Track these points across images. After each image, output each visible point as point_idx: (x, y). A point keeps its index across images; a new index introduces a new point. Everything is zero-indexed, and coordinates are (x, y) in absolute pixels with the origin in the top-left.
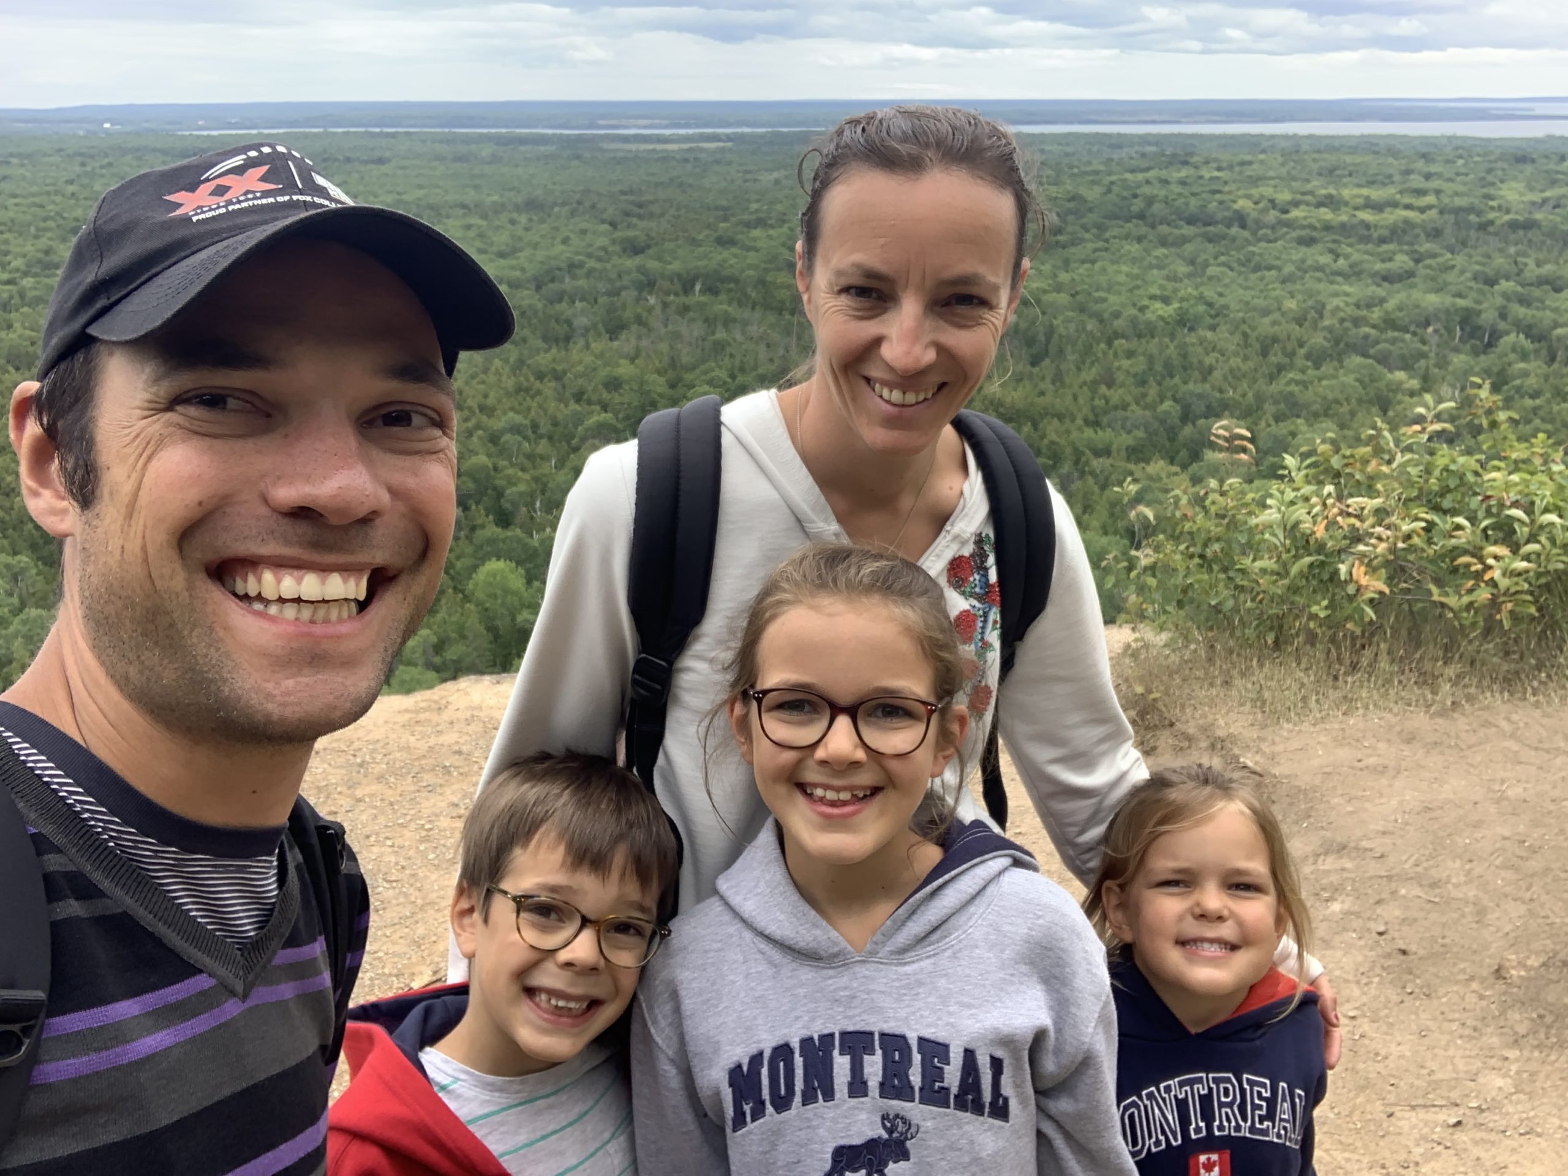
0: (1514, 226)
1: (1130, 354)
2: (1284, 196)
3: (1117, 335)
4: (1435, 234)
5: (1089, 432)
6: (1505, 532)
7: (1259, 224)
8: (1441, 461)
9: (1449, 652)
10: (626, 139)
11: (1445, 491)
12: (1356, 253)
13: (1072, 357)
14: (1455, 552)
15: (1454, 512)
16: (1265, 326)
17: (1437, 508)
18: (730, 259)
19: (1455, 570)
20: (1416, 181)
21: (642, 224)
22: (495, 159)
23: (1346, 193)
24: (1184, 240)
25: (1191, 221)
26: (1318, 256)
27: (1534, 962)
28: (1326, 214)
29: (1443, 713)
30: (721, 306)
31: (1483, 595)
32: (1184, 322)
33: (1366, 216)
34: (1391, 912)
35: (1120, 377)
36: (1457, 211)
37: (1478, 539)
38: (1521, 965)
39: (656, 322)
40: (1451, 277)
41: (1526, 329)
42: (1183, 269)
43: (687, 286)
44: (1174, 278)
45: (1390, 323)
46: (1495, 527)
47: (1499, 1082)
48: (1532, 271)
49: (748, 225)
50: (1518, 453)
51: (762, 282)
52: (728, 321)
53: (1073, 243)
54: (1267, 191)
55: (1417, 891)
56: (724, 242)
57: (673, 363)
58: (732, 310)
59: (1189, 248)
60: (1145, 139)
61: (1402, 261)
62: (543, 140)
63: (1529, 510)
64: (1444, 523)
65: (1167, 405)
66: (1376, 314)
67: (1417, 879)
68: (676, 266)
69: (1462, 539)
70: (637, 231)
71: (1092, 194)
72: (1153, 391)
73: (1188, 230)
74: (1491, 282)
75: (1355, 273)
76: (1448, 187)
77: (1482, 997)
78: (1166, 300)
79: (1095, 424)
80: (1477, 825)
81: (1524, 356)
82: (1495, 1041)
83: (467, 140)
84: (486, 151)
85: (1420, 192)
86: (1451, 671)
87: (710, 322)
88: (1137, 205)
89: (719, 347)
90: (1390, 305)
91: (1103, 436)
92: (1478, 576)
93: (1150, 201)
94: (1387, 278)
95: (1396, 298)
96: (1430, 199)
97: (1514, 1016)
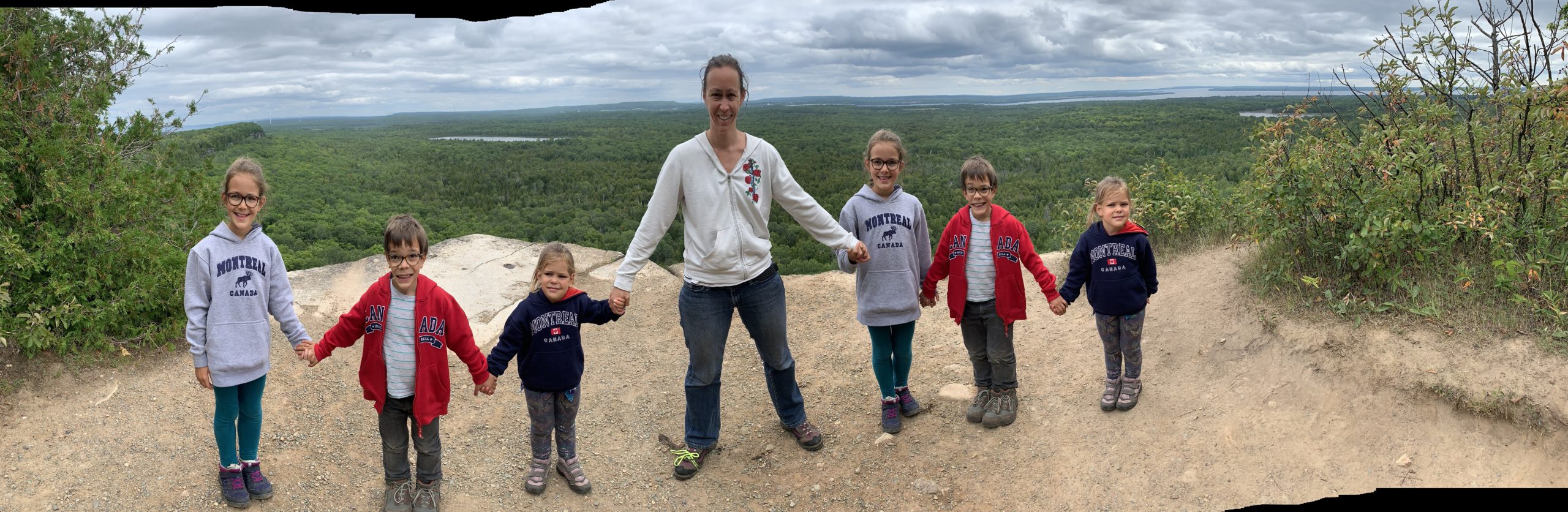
0: (1163, 123)
1: (1065, 168)
2: (1103, 118)
3: (1060, 162)
4: (1144, 127)
5: (1056, 191)
6: (1176, 203)
7: (1098, 127)
8: (1154, 184)
9: (1166, 244)
10: (910, 107)
11: (1157, 193)
12: (1125, 134)
13: (1048, 170)
14: (1162, 212)
15: (1159, 200)
16: (1103, 156)
17: (1155, 199)
18: (940, 143)
19: (1163, 218)
20: (1137, 113)
21: (915, 133)
22: (869, 114)
23: (1119, 117)
24: (1076, 133)
25: (1077, 127)
26: (1114, 135)
27: (1210, 346)
28: (1115, 123)
29: (1167, 264)
30: (938, 158)
31: (1173, 224)
32: (1080, 157)
33: (1125, 123)
34: (1162, 339)
35: (1062, 174)
36: (1148, 120)
37: (1168, 207)
38: (1206, 348)
39: (919, 163)
40: (1150, 138)
41: (1172, 150)
42: (1077, 141)
43: (928, 152)
44: (1075, 144)
45: (1136, 153)
46: (1173, 202)
47: (1208, 396)
48: (1170, 135)
49: (946, 133)
50: (1175, 178)
51: (951, 150)
52: (940, 162)
53: (1043, 136)
54: (1098, 117)
55: (1170, 329)
56: (937, 138)
57: (924, 175)
58: (942, 159)
59: (1077, 135)
60: (1060, 104)
61: (1137, 135)
62: (885, 108)
63: (1182, 196)
64: (1158, 203)
65: (1078, 181)
66: (1132, 151)
67: (1168, 325)
68: (924, 145)
69: (1164, 207)
70: (913, 134)
71: (1048, 121)
72: (1073, 177)
73: (1077, 130)
74: (1160, 139)
75: (1124, 140)
76: (1145, 114)
77: (1196, 364)
78: (1073, 151)
79: (1057, 189)
80: (1183, 300)
81: (1172, 157)
82: (1203, 380)
83: (861, 108)
84: (867, 112)
85: (1138, 116)
86: (1167, 250)
87: (935, 162)
88: (1061, 124)
89: (938, 170)
90: (1136, 147)
91: (1060, 192)
92: (1170, 218)
93: (1064, 122)
94: (1134, 140)
95: (1137, 145)
96: (1141, 118)
97: (1208, 368)
